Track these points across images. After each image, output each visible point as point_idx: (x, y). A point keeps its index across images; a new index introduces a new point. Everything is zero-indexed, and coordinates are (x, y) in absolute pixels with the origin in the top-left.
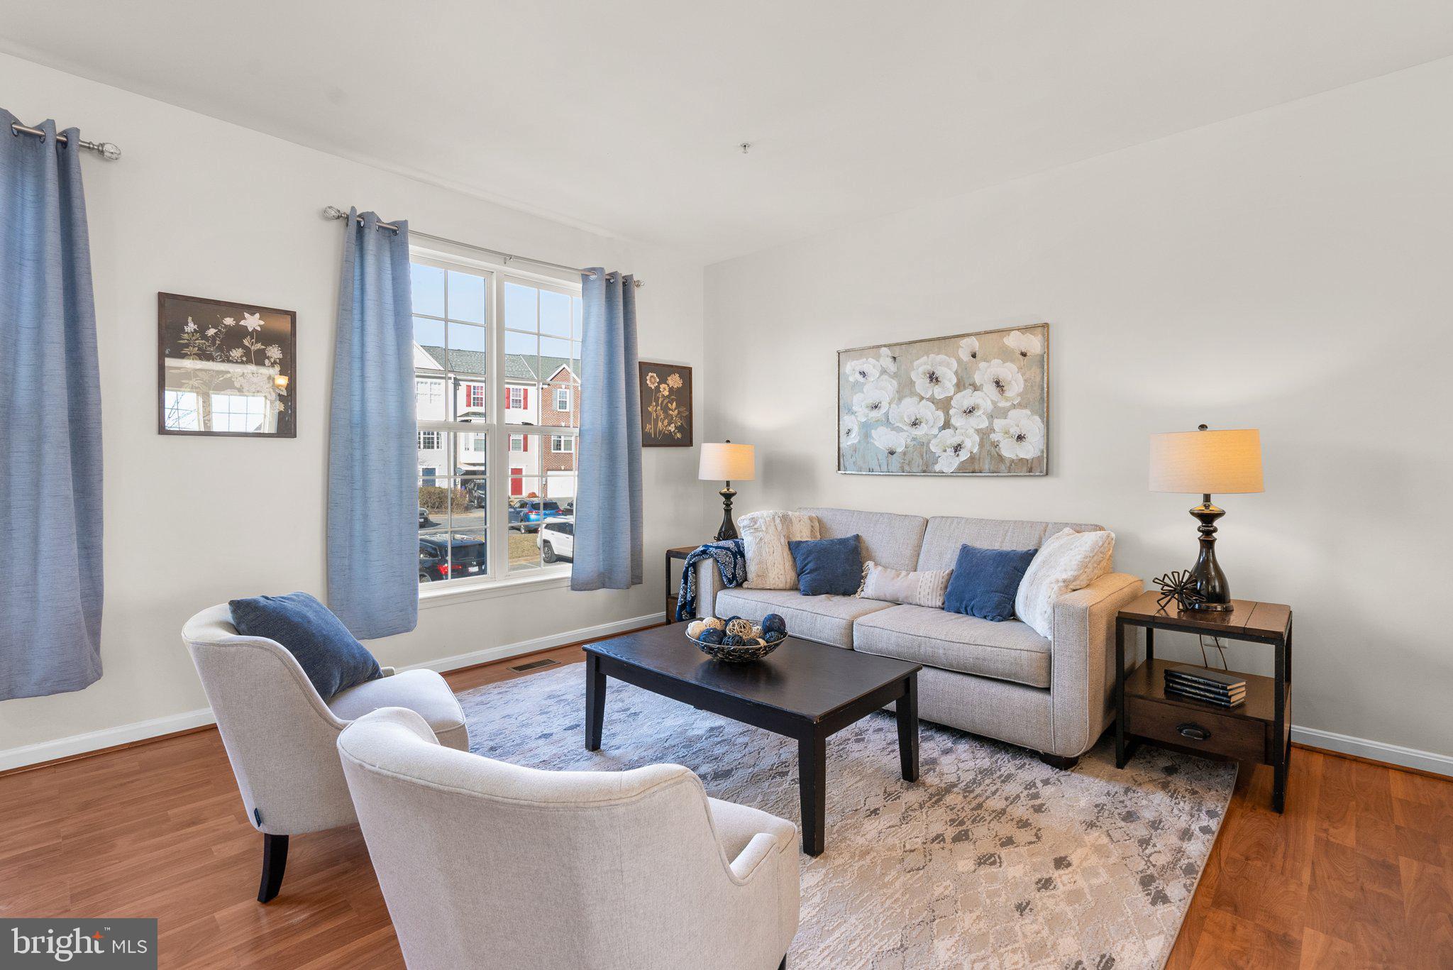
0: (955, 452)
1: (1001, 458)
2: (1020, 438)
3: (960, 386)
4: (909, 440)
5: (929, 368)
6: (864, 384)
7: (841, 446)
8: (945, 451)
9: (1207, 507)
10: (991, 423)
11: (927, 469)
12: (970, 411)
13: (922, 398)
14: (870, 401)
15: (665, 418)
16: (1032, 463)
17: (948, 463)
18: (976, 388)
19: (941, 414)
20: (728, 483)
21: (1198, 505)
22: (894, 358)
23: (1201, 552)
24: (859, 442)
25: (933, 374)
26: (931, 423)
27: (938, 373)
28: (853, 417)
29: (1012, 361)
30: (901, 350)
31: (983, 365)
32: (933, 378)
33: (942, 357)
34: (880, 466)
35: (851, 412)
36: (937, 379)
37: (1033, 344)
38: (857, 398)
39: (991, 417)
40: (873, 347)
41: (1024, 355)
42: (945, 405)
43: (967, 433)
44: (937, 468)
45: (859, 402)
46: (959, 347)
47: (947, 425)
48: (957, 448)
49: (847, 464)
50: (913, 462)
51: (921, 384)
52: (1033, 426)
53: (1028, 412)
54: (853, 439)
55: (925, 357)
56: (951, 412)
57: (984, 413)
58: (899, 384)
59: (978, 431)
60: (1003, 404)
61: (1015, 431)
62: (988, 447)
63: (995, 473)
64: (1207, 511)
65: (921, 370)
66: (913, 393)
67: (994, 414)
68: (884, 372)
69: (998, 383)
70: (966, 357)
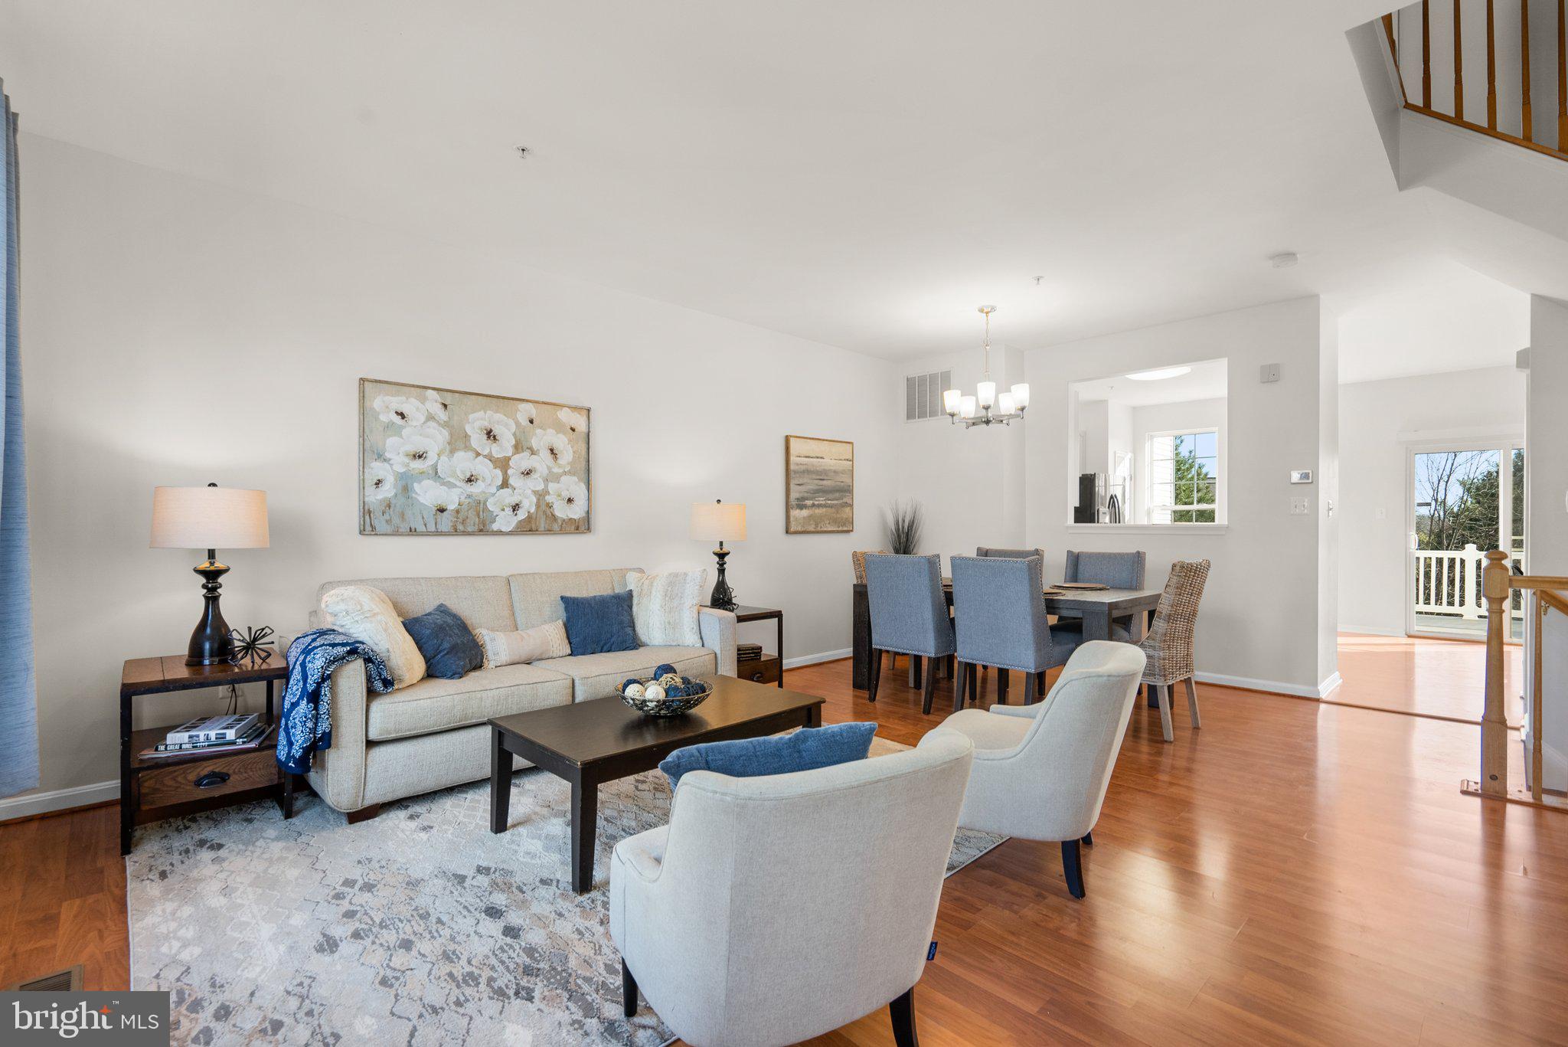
0: (514, 510)
1: (554, 518)
2: (570, 500)
3: (518, 447)
4: (463, 498)
5: (486, 424)
6: (402, 427)
7: (366, 499)
8: (503, 510)
9: (721, 549)
10: (546, 486)
11: (483, 530)
12: (528, 473)
13: (478, 454)
14: (412, 449)
16: (578, 522)
17: (505, 521)
18: (533, 453)
19: (499, 473)
20: (212, 554)
21: (717, 550)
22: (445, 406)
23: (719, 576)
24: (396, 495)
25: (491, 431)
26: (488, 481)
27: (495, 431)
28: (386, 464)
29: (564, 434)
30: (451, 397)
31: (538, 431)
32: (490, 435)
33: (499, 416)
34: (425, 525)
35: (380, 457)
36: (494, 437)
37: (580, 423)
38: (391, 442)
39: (546, 480)
40: (418, 387)
41: (573, 430)
42: (503, 464)
43: (525, 492)
44: (495, 527)
45: (397, 448)
46: (517, 410)
47: (505, 484)
48: (515, 508)
49: (376, 523)
50: (468, 521)
51: (478, 440)
52: (579, 491)
53: (575, 479)
54: (388, 491)
55: (482, 412)
56: (510, 472)
57: (540, 477)
58: (451, 435)
59: (535, 492)
60: (556, 470)
61: (566, 495)
62: (543, 507)
63: (549, 531)
64: (721, 552)
65: (478, 424)
66: (467, 447)
67: (551, 477)
68: (431, 417)
69: (552, 450)
70: (525, 422)
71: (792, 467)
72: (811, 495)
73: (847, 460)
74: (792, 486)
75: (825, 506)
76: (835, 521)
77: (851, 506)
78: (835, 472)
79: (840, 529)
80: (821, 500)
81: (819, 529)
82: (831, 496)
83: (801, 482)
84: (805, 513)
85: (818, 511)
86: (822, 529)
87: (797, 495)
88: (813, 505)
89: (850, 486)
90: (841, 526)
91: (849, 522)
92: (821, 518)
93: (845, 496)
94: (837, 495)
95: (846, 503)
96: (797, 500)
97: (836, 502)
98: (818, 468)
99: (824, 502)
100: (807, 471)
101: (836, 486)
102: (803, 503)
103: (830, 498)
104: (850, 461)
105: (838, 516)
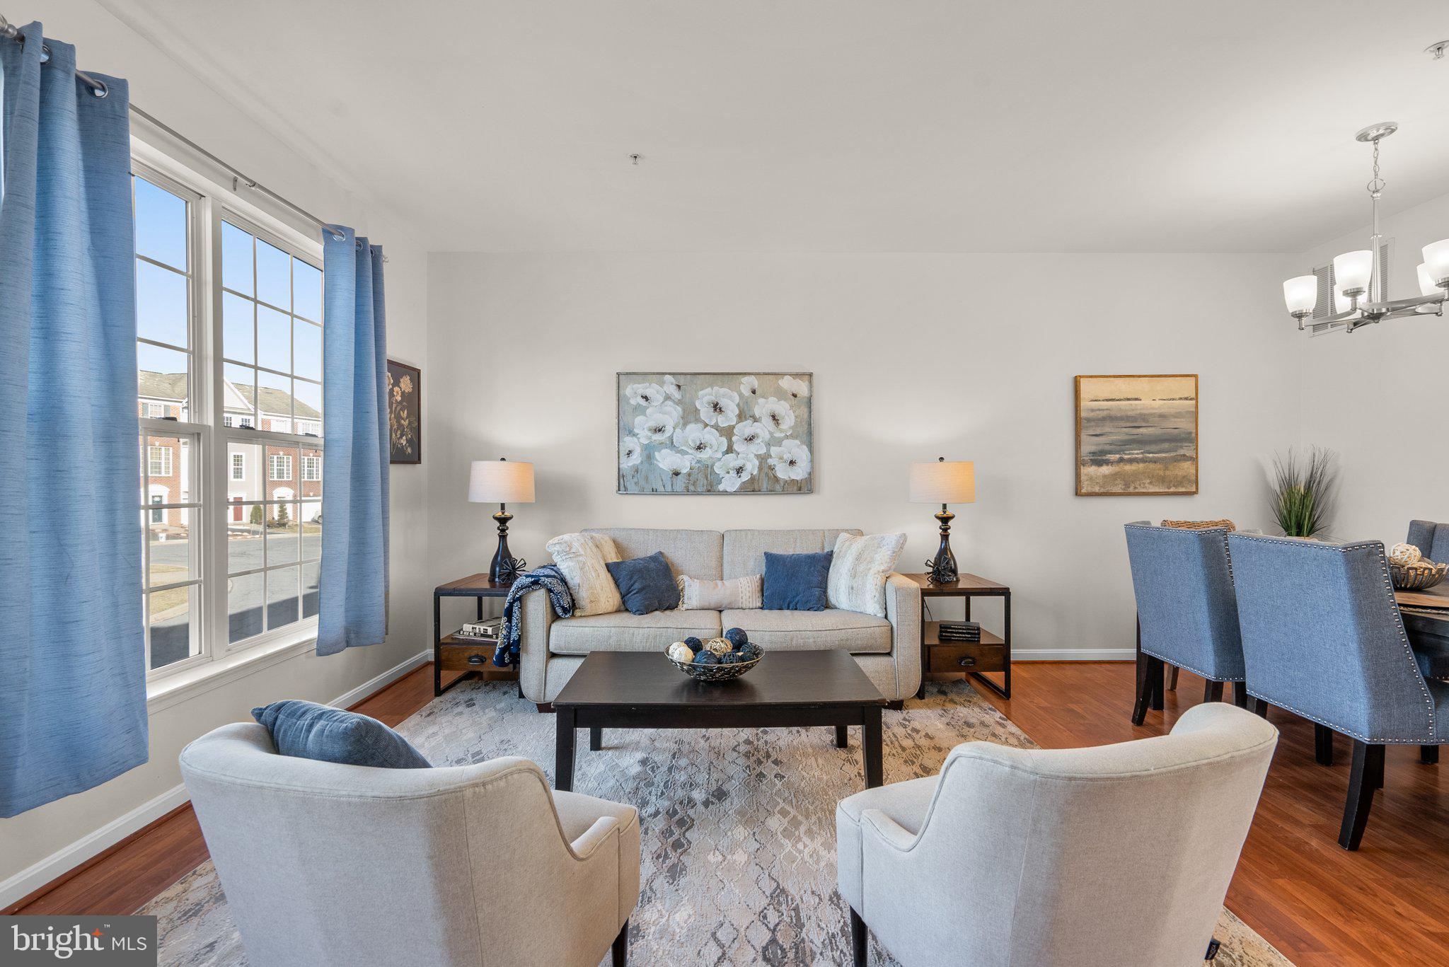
0: (738, 473)
1: (776, 479)
2: (792, 463)
3: (741, 417)
4: (693, 463)
5: (713, 398)
6: (646, 408)
7: (621, 466)
8: (728, 473)
9: (944, 512)
10: (768, 450)
11: (711, 490)
12: (751, 439)
13: (706, 425)
14: (653, 424)
16: (801, 483)
17: (730, 483)
18: (755, 420)
19: (724, 440)
20: (503, 506)
21: (940, 513)
22: (679, 387)
23: (942, 543)
24: (642, 462)
25: (717, 404)
26: (715, 448)
27: (721, 404)
28: (635, 439)
29: (785, 400)
30: (686, 380)
31: (761, 401)
32: (717, 407)
33: (723, 390)
34: (664, 486)
35: (631, 433)
36: (720, 409)
37: (802, 388)
38: (639, 420)
39: (768, 445)
40: (658, 374)
41: (795, 396)
42: (728, 432)
43: (748, 457)
44: (721, 487)
45: (642, 425)
46: (741, 383)
47: (730, 450)
48: (739, 470)
49: (628, 484)
50: (698, 482)
51: (705, 413)
52: (801, 453)
53: (797, 442)
54: (636, 459)
55: (710, 389)
56: (734, 439)
57: (762, 442)
58: (684, 411)
59: (757, 456)
60: (778, 435)
61: (788, 457)
62: (766, 470)
63: (771, 492)
64: (945, 515)
65: (706, 399)
66: (698, 420)
67: (773, 442)
68: (668, 398)
69: (774, 417)
70: (747, 393)
71: (1083, 414)
73: (1186, 399)
74: (1084, 437)
75: (1143, 461)
76: (1162, 480)
77: (1195, 460)
79: (1172, 490)
80: (1136, 453)
81: (1131, 490)
82: (1153, 447)
84: (1105, 470)
85: (1128, 468)
86: (1137, 491)
87: (1093, 448)
88: (1121, 460)
89: (1191, 433)
90: (1174, 486)
91: (1190, 481)
92: (1136, 476)
93: (1181, 447)
94: (1166, 445)
95: (1184, 455)
96: (1094, 453)
97: (1164, 455)
98: (1129, 413)
99: (1141, 456)
100: (1110, 418)
101: (1165, 434)
102: (1104, 458)
103: (1152, 450)
104: (1191, 399)
105: (1168, 473)
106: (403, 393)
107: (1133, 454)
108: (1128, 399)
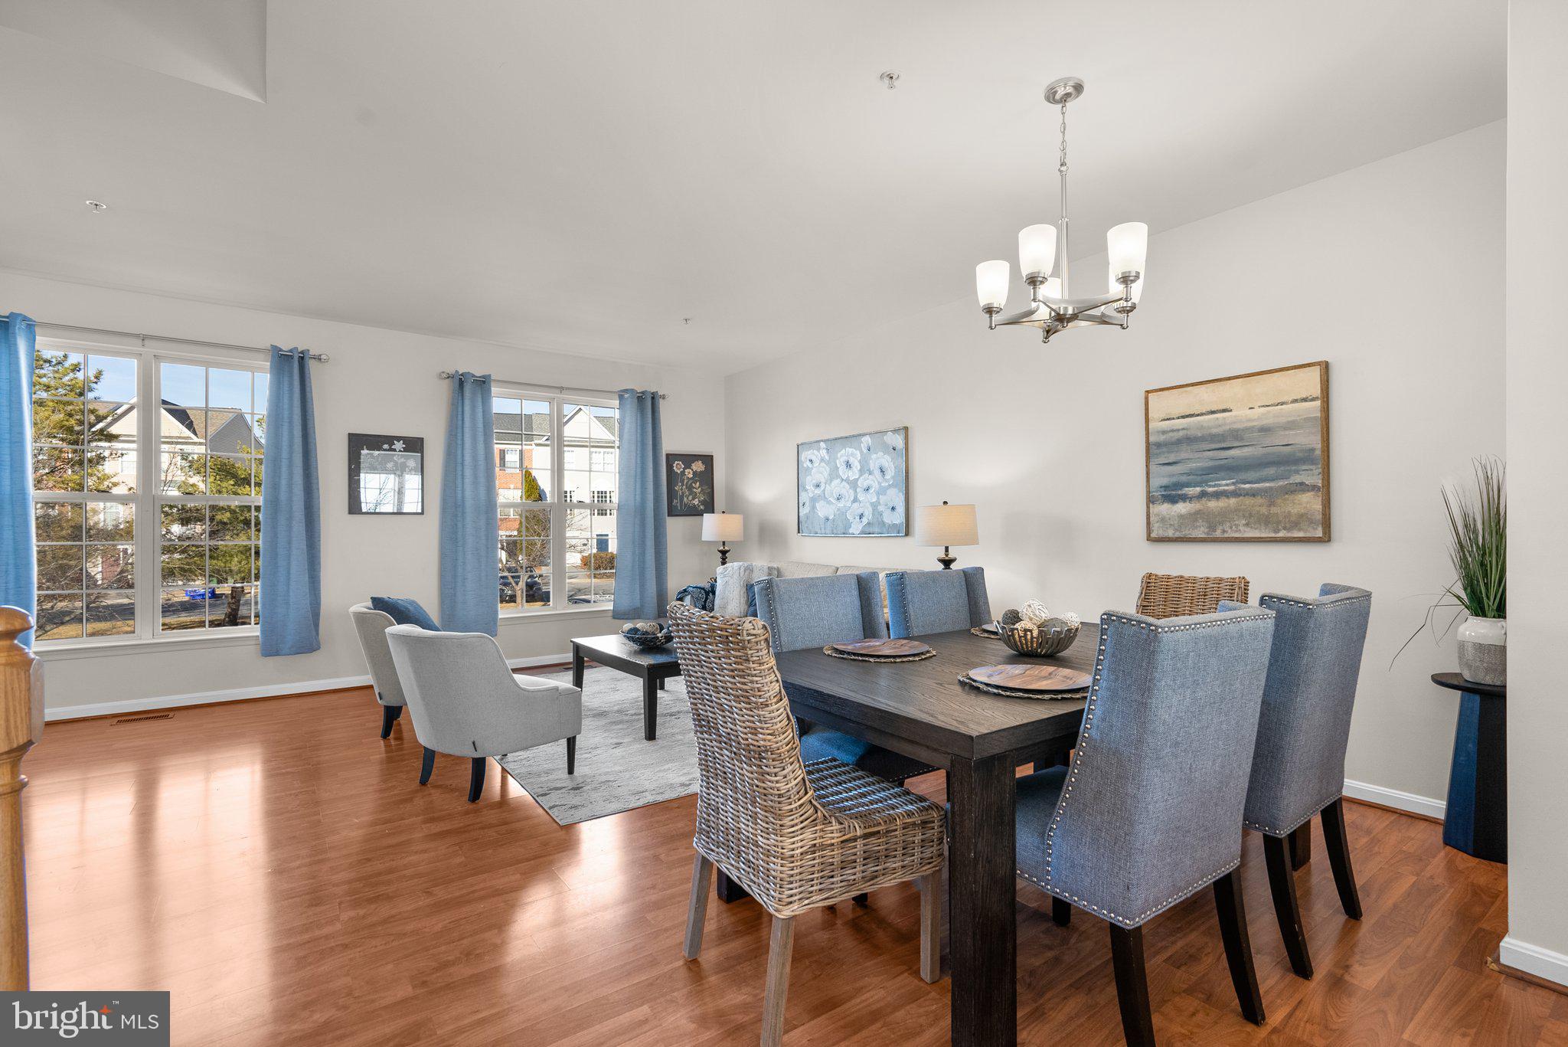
0: (860, 519)
1: (883, 524)
2: (893, 509)
3: (861, 472)
4: (836, 511)
5: (846, 458)
6: (811, 469)
7: (800, 515)
8: (855, 519)
9: (947, 555)
10: (878, 499)
11: (845, 534)
12: (867, 490)
13: (843, 480)
14: (815, 482)
15: (690, 495)
16: (899, 527)
17: (856, 528)
18: (870, 473)
19: (852, 492)
20: (724, 543)
21: (942, 555)
22: (828, 450)
24: (809, 512)
25: (848, 462)
26: (847, 498)
27: (851, 462)
28: (806, 493)
29: (888, 454)
30: (832, 444)
31: (874, 456)
32: (848, 465)
33: (853, 450)
34: (821, 530)
35: (805, 490)
36: (850, 466)
37: (899, 442)
38: (808, 479)
39: (878, 494)
40: (816, 442)
41: (896, 449)
42: (854, 485)
43: (866, 505)
44: (851, 531)
45: (809, 482)
46: (862, 443)
47: (855, 500)
48: (861, 516)
49: (803, 529)
50: (839, 527)
51: (842, 469)
52: (900, 500)
53: (897, 490)
54: (806, 510)
55: (844, 450)
56: (858, 490)
57: (874, 491)
58: (831, 469)
59: (871, 504)
60: (884, 485)
61: (890, 504)
62: (877, 515)
63: (880, 535)
64: (947, 558)
65: (842, 459)
66: (838, 476)
67: (882, 491)
68: (822, 460)
69: (881, 470)
70: (865, 451)
72: (1199, 478)
73: (1305, 400)
75: (1235, 494)
76: (1266, 521)
77: (1325, 490)
78: (1265, 430)
79: (1281, 534)
80: (1226, 485)
81: (1218, 534)
82: (1251, 475)
83: (1172, 458)
84: (1182, 508)
85: (1213, 504)
86: (1226, 535)
87: (1165, 481)
88: (1203, 495)
90: (1285, 528)
91: (1311, 522)
92: (1224, 516)
93: (1297, 472)
94: (1271, 471)
95: (1302, 484)
96: (1166, 487)
97: (1267, 485)
98: (1214, 431)
99: (1232, 488)
100: (1189, 440)
101: (1269, 454)
102: (1180, 492)
103: (1250, 479)
104: (1313, 399)
105: (1274, 510)
106: (695, 473)
107: (1220, 485)
108: (1213, 412)
